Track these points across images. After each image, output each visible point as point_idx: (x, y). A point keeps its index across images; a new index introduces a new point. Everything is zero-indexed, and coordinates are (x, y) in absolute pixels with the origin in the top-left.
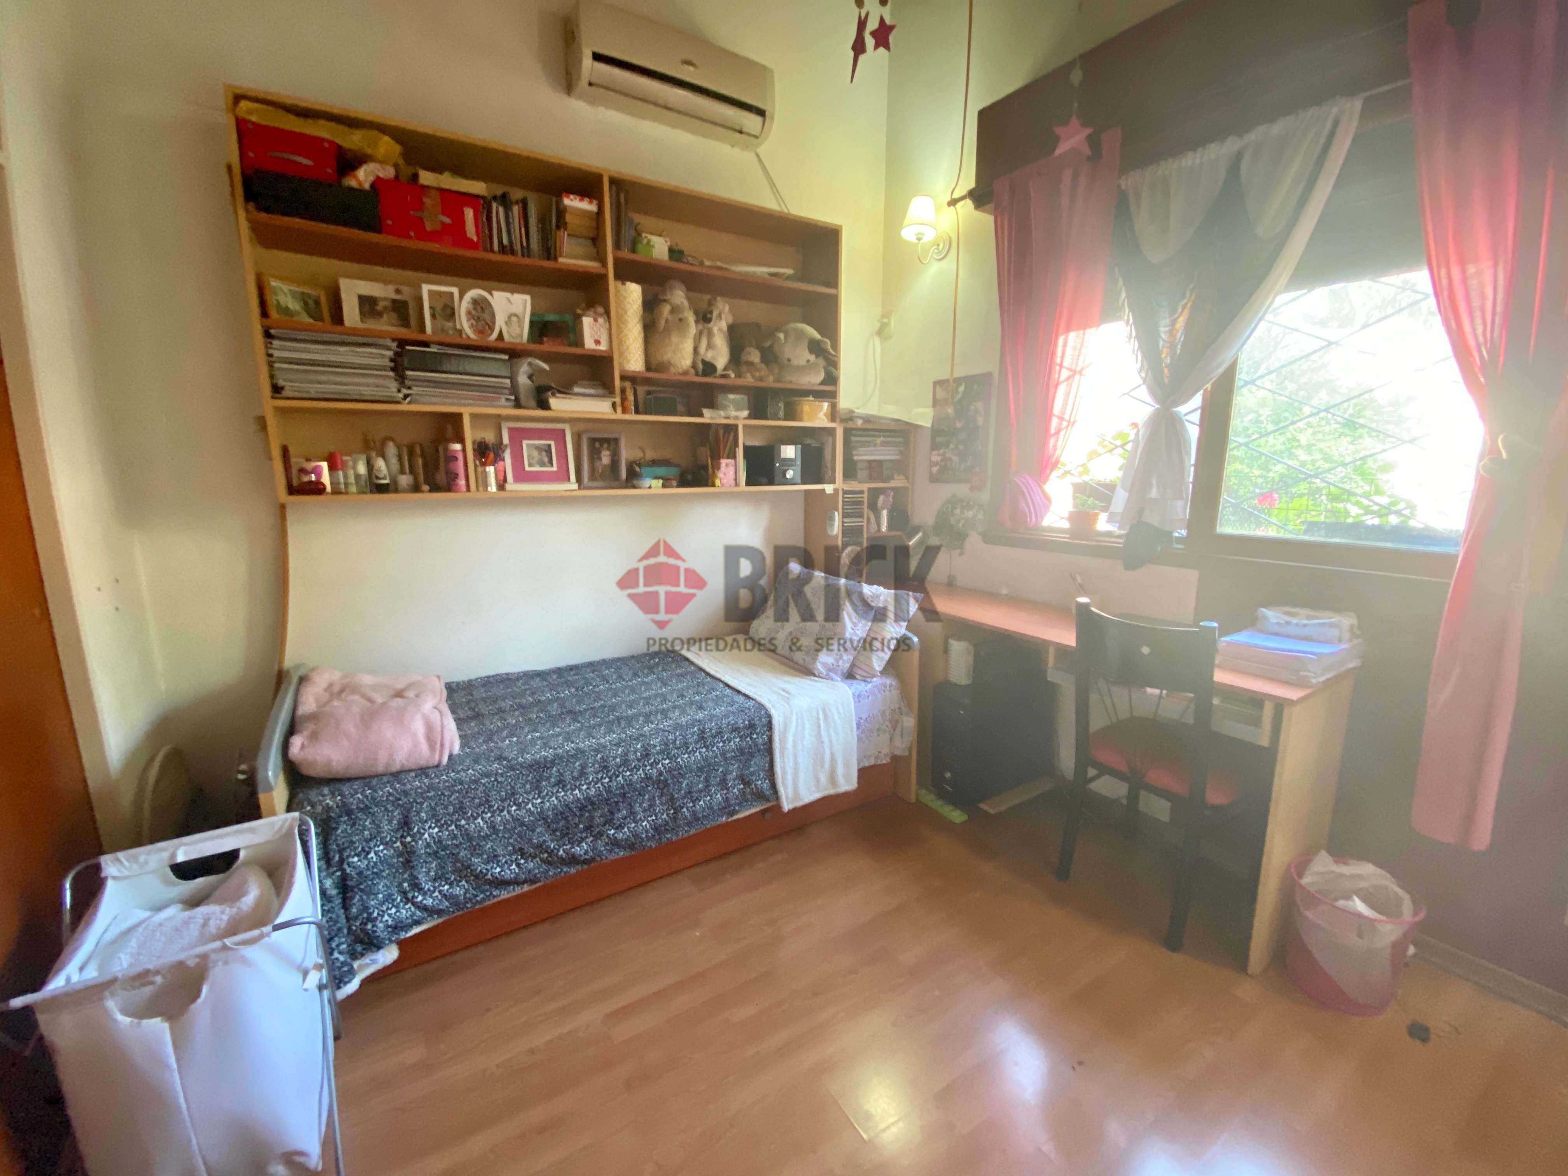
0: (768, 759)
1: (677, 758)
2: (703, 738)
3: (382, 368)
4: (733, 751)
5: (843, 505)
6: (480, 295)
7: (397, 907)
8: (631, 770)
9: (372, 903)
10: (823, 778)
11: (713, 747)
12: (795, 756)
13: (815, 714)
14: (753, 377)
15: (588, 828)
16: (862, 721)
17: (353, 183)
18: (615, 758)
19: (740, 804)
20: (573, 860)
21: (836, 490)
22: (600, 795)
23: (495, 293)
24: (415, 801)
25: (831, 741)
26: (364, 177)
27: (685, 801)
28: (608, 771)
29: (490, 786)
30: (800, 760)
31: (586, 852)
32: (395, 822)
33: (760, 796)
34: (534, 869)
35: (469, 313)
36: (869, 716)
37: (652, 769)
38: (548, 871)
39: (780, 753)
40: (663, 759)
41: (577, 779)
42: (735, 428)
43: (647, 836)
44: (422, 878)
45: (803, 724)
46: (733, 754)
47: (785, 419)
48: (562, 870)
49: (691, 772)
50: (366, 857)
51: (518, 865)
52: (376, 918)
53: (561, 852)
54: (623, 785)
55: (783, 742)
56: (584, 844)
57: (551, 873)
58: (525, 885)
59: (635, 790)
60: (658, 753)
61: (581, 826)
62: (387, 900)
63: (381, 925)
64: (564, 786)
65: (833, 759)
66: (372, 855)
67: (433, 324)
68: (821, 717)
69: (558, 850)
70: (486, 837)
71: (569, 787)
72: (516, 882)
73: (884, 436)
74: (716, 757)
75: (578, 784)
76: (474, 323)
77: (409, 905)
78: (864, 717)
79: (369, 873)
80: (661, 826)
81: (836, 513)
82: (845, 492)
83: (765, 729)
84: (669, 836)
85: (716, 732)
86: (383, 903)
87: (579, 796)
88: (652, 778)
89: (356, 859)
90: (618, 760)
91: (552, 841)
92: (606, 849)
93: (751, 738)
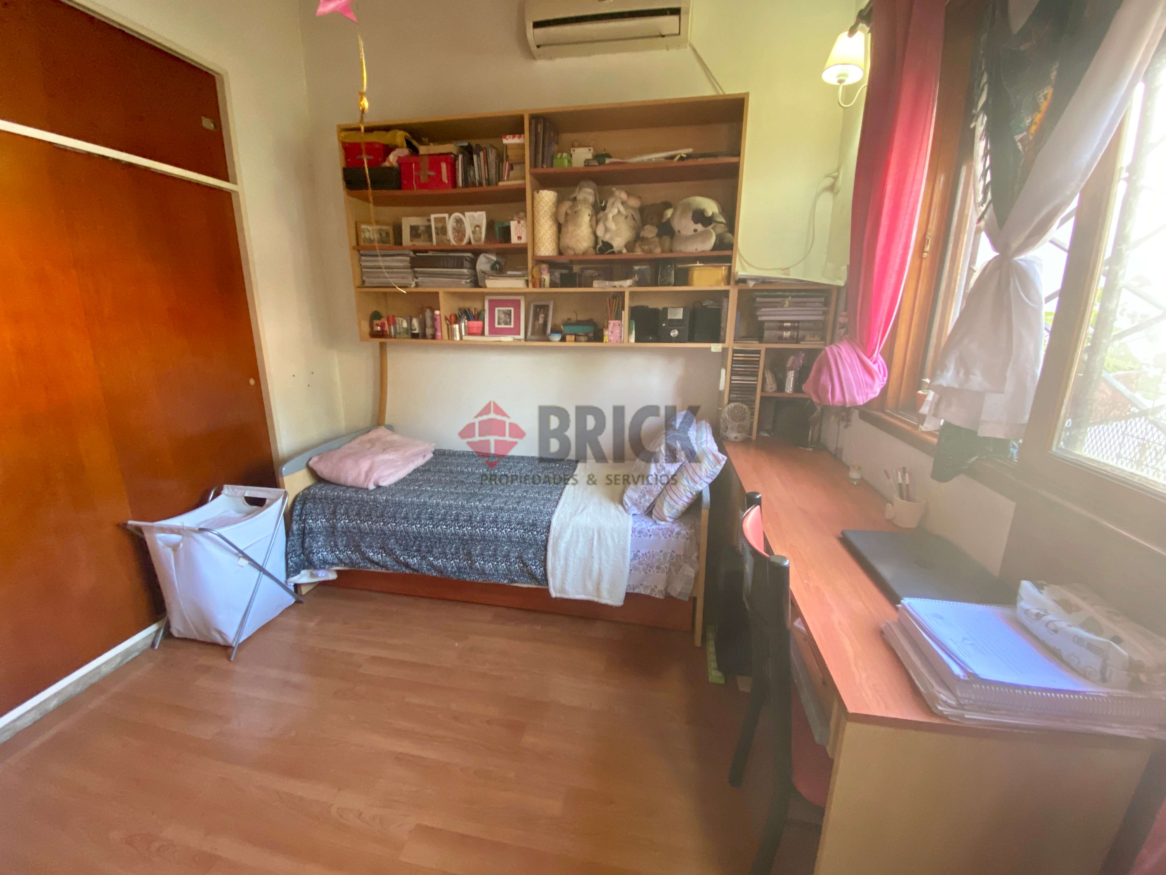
0: (544, 553)
1: (476, 529)
2: (496, 521)
3: (404, 268)
4: (517, 537)
5: (732, 363)
6: (458, 216)
7: (327, 552)
8: (447, 526)
9: (315, 545)
10: (590, 586)
11: (503, 530)
12: (566, 559)
13: (591, 533)
14: (643, 251)
15: (418, 551)
16: (640, 554)
17: (386, 164)
18: (438, 515)
19: (519, 577)
20: (407, 565)
21: (725, 350)
22: (426, 533)
23: (467, 214)
24: (340, 502)
25: (600, 559)
26: (392, 159)
27: (479, 558)
28: (433, 521)
29: (372, 507)
30: (571, 564)
31: (415, 564)
32: (331, 510)
33: (532, 576)
34: (388, 561)
35: (454, 229)
36: (649, 553)
37: (459, 529)
38: (394, 566)
39: (552, 551)
40: (467, 525)
41: (415, 519)
42: (622, 294)
43: (451, 570)
44: (340, 544)
45: (578, 537)
46: (517, 540)
47: (675, 285)
48: (402, 568)
49: (484, 541)
50: (316, 522)
51: (382, 556)
52: (314, 553)
53: (402, 558)
54: (440, 533)
55: (556, 544)
56: (415, 559)
57: (395, 568)
58: (384, 569)
59: (447, 539)
60: (465, 521)
61: (414, 548)
62: (323, 547)
63: (315, 557)
64: (408, 521)
65: (600, 574)
66: (319, 522)
67: (437, 239)
68: (596, 537)
69: (400, 557)
70: (368, 533)
71: (410, 522)
72: (377, 564)
73: (793, 297)
74: (504, 537)
75: (415, 522)
76: (457, 234)
77: (333, 554)
78: (643, 551)
79: (316, 530)
80: (462, 568)
81: (723, 371)
82: (735, 351)
83: (545, 531)
84: (465, 576)
85: (506, 520)
86: (321, 548)
87: (415, 529)
88: (459, 535)
89: (311, 521)
90: (440, 516)
91: (399, 550)
92: (426, 568)
93: (532, 534)
